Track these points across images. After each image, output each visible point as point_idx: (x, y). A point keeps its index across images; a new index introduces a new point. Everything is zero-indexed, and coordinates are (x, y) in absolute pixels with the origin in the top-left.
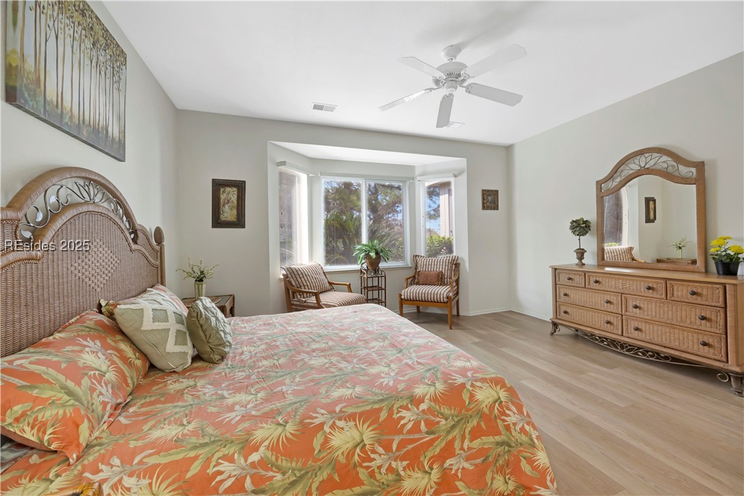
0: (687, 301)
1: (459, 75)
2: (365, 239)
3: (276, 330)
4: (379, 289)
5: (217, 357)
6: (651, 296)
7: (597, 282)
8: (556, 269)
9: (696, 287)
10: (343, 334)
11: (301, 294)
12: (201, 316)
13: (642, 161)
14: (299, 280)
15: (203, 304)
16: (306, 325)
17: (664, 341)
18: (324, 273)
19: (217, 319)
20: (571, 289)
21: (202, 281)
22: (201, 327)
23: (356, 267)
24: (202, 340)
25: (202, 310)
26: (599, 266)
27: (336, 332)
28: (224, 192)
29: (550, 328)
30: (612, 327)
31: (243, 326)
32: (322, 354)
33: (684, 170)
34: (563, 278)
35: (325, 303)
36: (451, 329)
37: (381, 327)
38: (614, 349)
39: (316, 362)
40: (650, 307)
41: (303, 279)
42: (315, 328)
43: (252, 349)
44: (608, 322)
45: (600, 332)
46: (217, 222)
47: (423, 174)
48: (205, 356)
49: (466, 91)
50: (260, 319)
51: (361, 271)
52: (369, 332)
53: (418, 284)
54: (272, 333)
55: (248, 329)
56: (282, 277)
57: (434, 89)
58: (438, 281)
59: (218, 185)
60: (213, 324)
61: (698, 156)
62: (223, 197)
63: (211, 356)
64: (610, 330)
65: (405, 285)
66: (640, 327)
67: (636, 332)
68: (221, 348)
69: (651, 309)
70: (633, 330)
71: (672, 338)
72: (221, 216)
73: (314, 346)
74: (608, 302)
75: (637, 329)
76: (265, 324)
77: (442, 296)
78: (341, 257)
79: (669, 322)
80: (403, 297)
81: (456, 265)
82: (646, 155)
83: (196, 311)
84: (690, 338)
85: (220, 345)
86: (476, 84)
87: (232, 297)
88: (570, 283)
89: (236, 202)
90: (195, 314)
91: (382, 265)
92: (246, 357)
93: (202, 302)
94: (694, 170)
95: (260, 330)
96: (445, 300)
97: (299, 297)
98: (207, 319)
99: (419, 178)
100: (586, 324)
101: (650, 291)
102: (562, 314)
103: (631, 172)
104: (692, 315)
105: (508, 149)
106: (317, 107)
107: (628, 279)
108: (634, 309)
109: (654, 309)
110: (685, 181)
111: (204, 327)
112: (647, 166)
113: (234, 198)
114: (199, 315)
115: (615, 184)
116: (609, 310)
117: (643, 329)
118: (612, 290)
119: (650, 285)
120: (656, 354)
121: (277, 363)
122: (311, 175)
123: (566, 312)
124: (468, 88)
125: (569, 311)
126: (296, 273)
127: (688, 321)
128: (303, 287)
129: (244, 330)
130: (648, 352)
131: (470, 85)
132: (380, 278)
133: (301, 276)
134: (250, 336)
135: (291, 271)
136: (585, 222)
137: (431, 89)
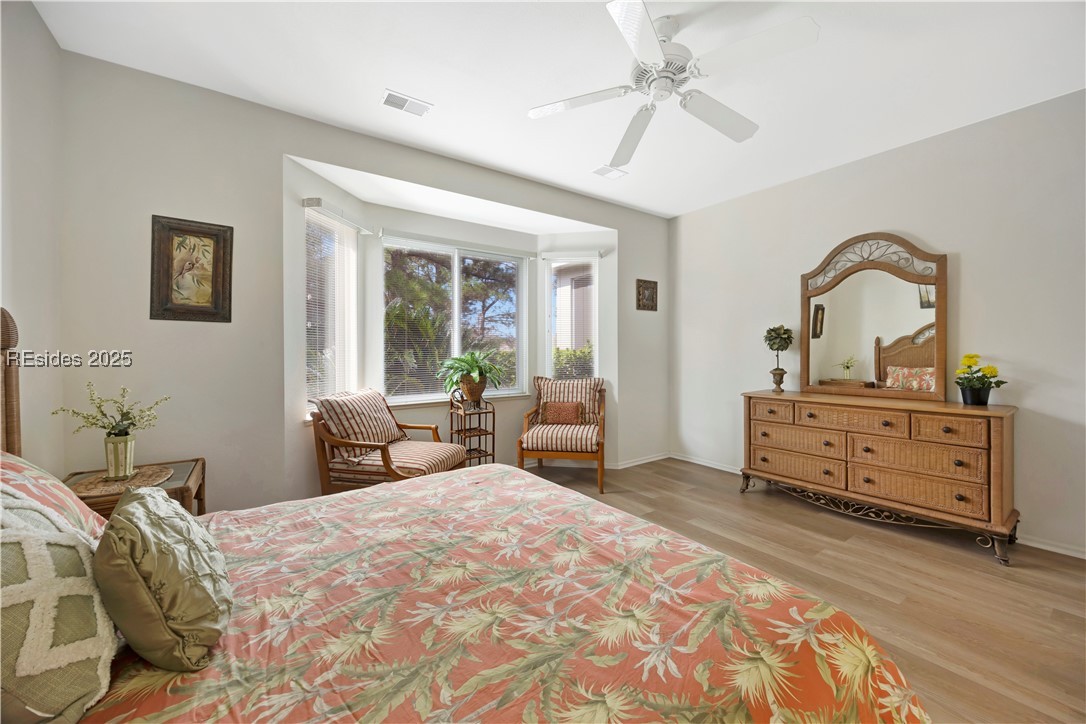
0: (939, 440)
1: (683, 69)
2: (456, 350)
3: (327, 541)
4: (480, 432)
5: (195, 652)
6: (888, 434)
7: (811, 416)
8: (750, 398)
9: (951, 422)
10: (486, 538)
11: (349, 449)
12: (146, 550)
13: (864, 251)
14: (346, 423)
15: (148, 512)
16: (393, 520)
17: (905, 496)
18: (388, 407)
19: (192, 546)
20: (773, 426)
21: (127, 434)
22: (145, 579)
23: (442, 397)
24: (149, 615)
25: (148, 530)
26: (802, 392)
27: (467, 533)
28: (181, 245)
29: (740, 482)
30: (832, 479)
31: (241, 534)
32: (466, 598)
33: (919, 266)
34: (761, 411)
35: (401, 465)
36: (602, 493)
37: (550, 514)
38: (835, 509)
39: (467, 624)
40: (886, 449)
41: (352, 421)
42: (417, 529)
43: (287, 604)
44: (827, 473)
45: (816, 487)
46: (164, 307)
47: (551, 250)
48: (156, 656)
49: (681, 102)
50: (279, 513)
51: (452, 404)
52: (535, 530)
53: (544, 422)
54: (323, 551)
55: (257, 543)
56: (309, 418)
57: (633, 90)
58: (578, 418)
59: (166, 231)
60: (182, 564)
61: (938, 246)
62: (179, 255)
63: (177, 653)
64: (828, 484)
65: (526, 425)
66: (871, 478)
67: (867, 485)
68: (207, 624)
69: (888, 452)
70: (862, 481)
71: (916, 492)
72: (175, 295)
73: (440, 577)
74: (828, 444)
75: (868, 481)
76: (295, 526)
77: (589, 443)
78: (414, 379)
79: (913, 469)
80: (525, 445)
81: (600, 392)
82: (870, 242)
83: (128, 536)
84: (941, 490)
85: (203, 618)
86: (700, 93)
87: (200, 464)
88: (772, 418)
89: (209, 268)
90: (126, 549)
91: (487, 394)
92: (276, 633)
93: (145, 506)
94: (933, 266)
95: (290, 543)
96: (594, 448)
97: (346, 455)
98: (165, 552)
99: (544, 255)
100: (793, 476)
101: (887, 428)
102: (759, 462)
103: (849, 264)
104: (947, 459)
105: (671, 223)
106: (394, 101)
107: (855, 412)
108: (864, 453)
109: (891, 453)
110: (920, 279)
111: (154, 581)
112: (871, 258)
113: (207, 258)
114: (137, 547)
115: (827, 280)
116: (828, 455)
117: (877, 480)
118: (833, 427)
119: (888, 419)
120: (895, 515)
121: (369, 645)
122: (365, 232)
123: (764, 460)
124: (685, 99)
125: (769, 457)
126: (339, 410)
127: (939, 467)
128: (353, 437)
129: (248, 546)
130: (883, 512)
131: (690, 93)
132: (483, 416)
133: (349, 415)
134: (271, 564)
135: (329, 407)
136: (787, 331)
137: (627, 88)
